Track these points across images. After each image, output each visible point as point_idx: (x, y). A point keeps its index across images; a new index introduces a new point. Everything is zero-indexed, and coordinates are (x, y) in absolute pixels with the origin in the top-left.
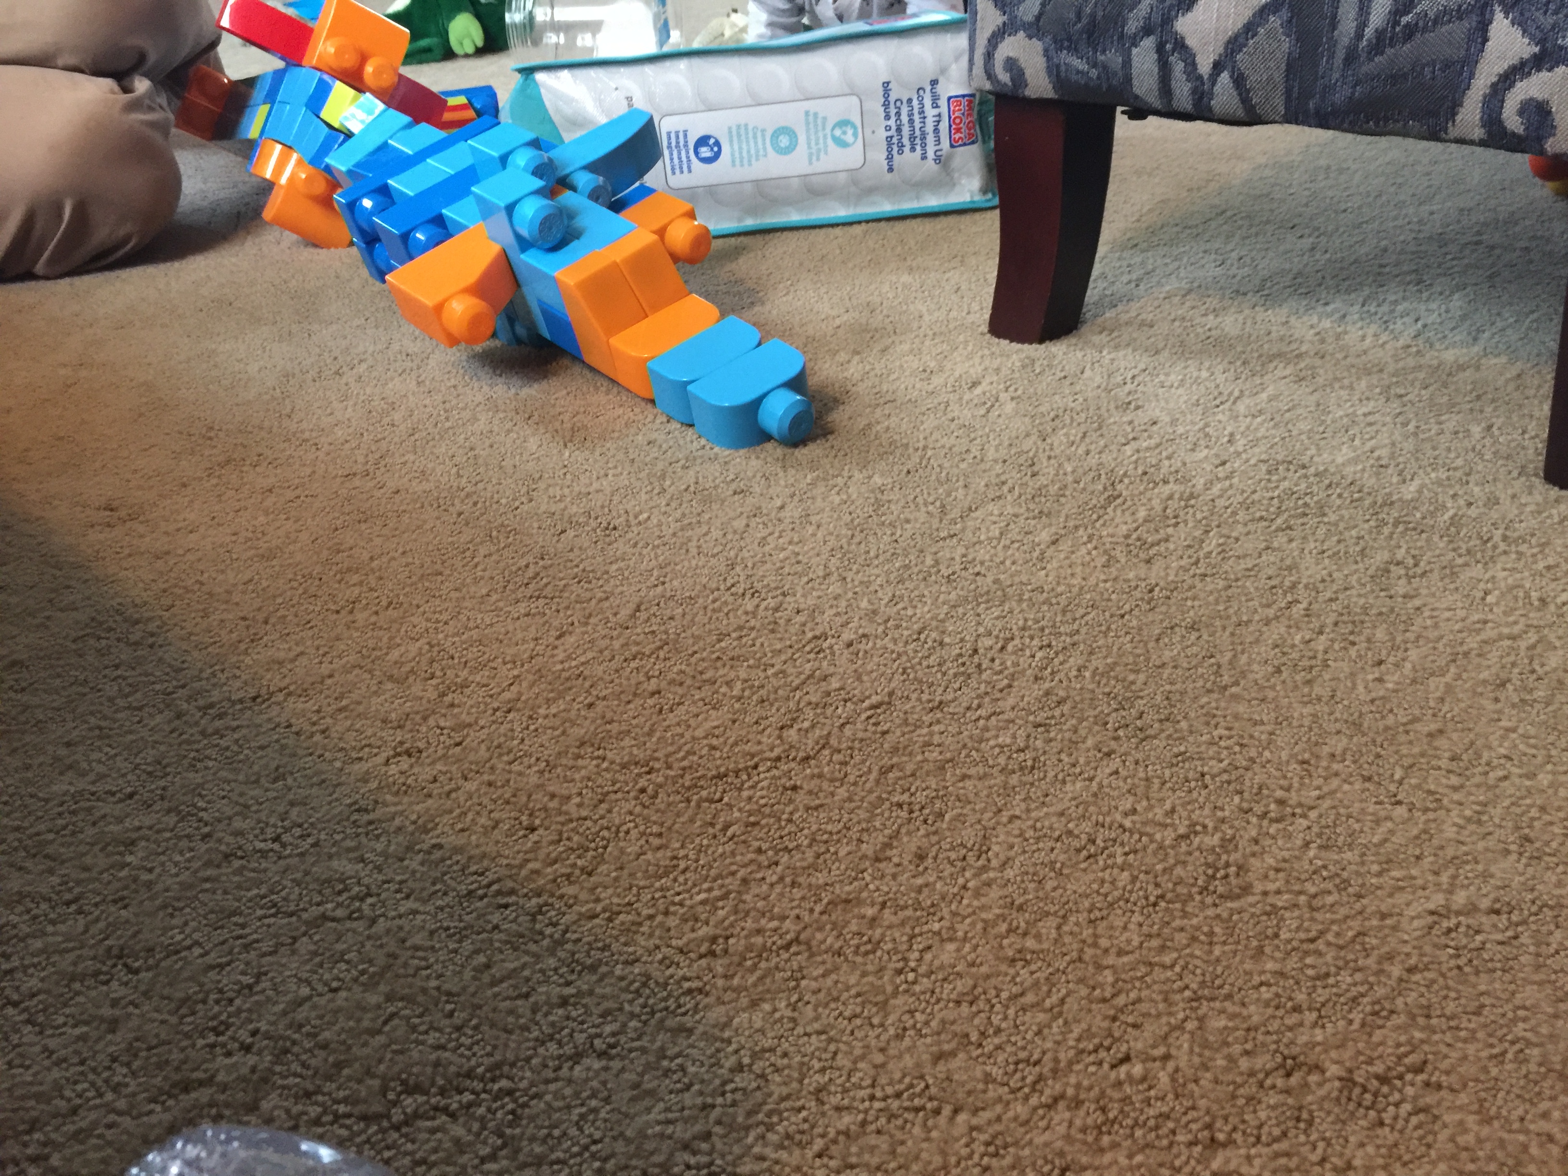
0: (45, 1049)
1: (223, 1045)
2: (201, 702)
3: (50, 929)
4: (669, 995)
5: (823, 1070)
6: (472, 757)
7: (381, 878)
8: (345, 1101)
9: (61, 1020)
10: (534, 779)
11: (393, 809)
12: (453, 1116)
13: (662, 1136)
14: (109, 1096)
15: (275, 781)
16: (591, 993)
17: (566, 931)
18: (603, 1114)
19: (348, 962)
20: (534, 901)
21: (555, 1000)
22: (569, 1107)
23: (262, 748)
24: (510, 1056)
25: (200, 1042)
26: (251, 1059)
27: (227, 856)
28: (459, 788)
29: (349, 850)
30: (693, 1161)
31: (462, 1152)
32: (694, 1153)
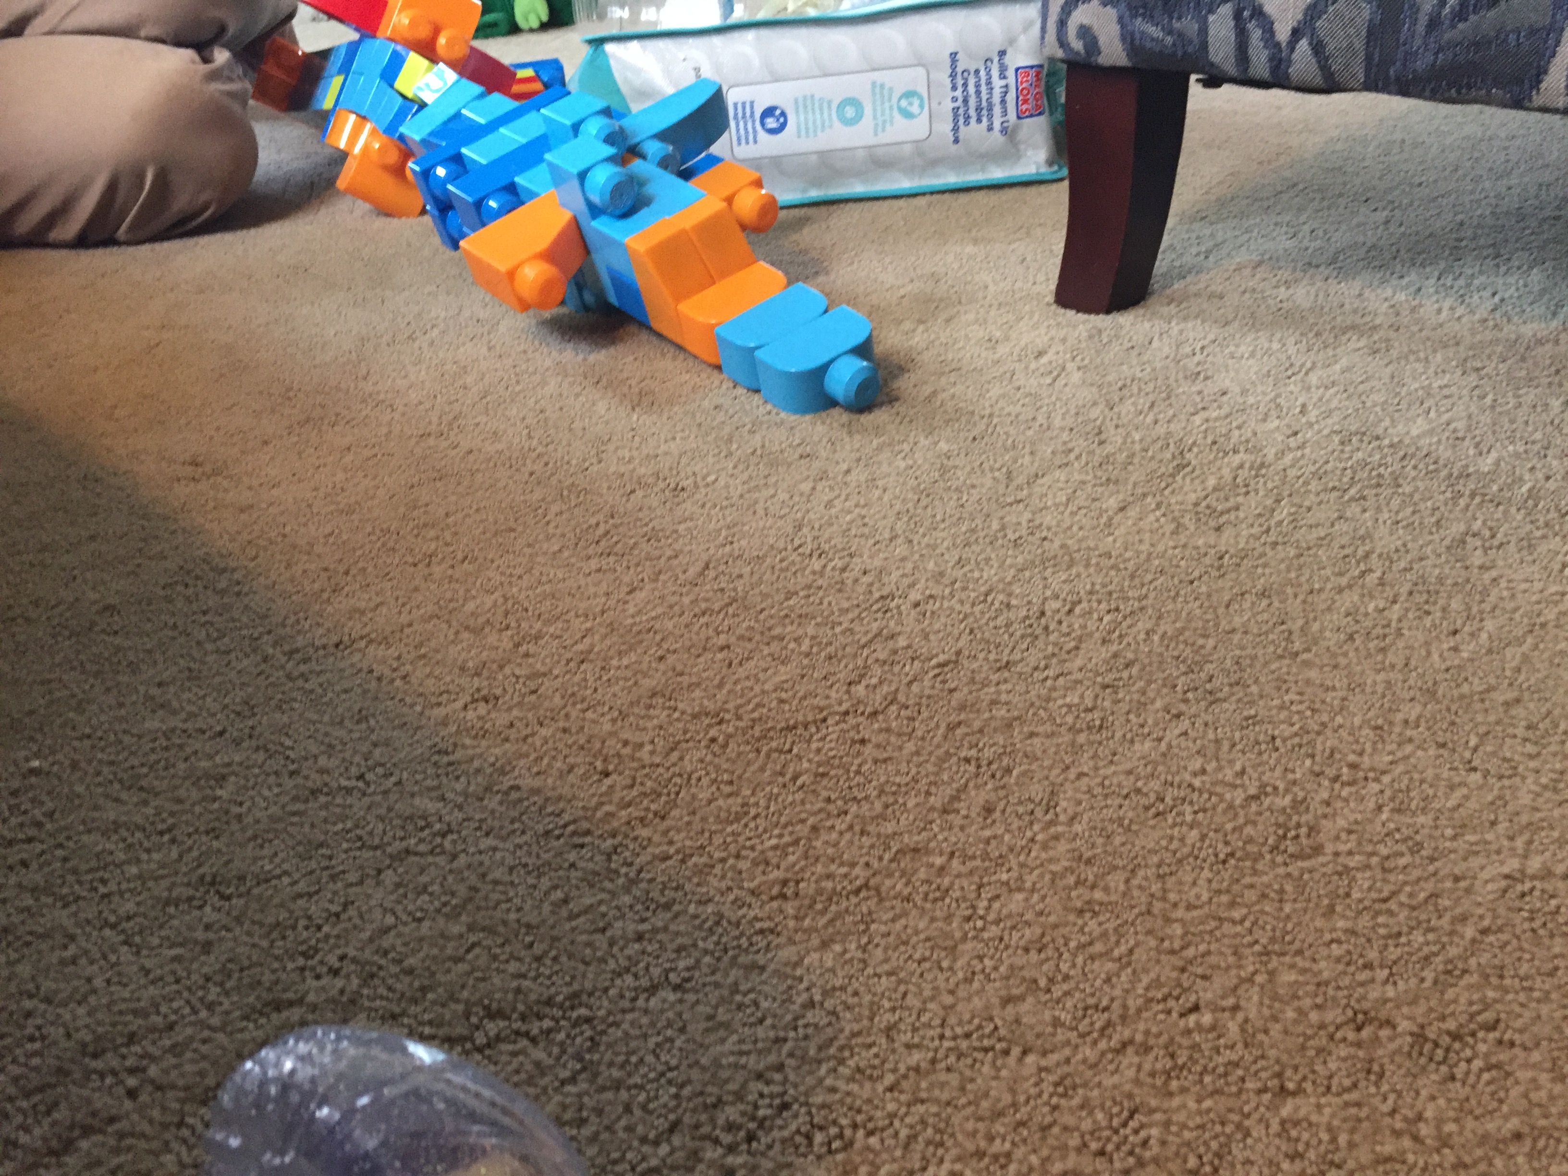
0: (143, 968)
1: (313, 969)
2: (287, 648)
3: (144, 856)
4: (742, 934)
5: (893, 1009)
6: (546, 704)
7: (461, 816)
8: (430, 1023)
9: (156, 941)
10: (607, 727)
11: (470, 752)
12: (534, 1040)
13: (736, 1066)
14: (203, 1014)
15: (358, 722)
16: (665, 929)
17: (640, 871)
18: (678, 1043)
19: (431, 894)
20: (610, 842)
21: (631, 935)
22: (645, 1036)
23: (346, 691)
24: (588, 985)
25: (290, 966)
26: (339, 983)
27: (315, 792)
28: (533, 734)
29: (430, 789)
30: (766, 1090)
31: (543, 1074)
32: (768, 1083)
